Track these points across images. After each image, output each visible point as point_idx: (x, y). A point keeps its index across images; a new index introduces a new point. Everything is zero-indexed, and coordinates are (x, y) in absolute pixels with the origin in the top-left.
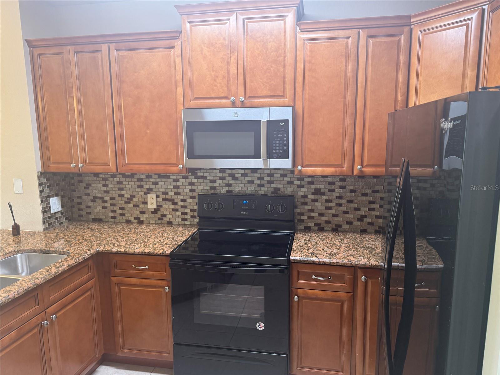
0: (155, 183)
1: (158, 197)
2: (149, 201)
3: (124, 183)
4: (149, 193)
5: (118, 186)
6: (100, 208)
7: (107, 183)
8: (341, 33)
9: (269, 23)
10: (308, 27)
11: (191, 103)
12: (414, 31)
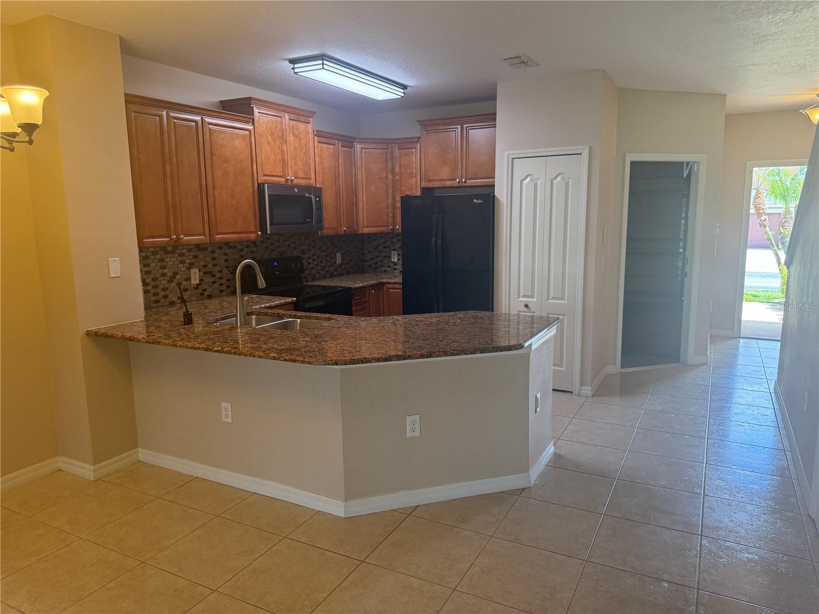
2: (192, 277)
3: (166, 260)
4: (191, 268)
5: (160, 264)
7: (149, 261)
8: (332, 141)
9: (302, 126)
10: (319, 134)
11: (262, 179)
12: (358, 147)
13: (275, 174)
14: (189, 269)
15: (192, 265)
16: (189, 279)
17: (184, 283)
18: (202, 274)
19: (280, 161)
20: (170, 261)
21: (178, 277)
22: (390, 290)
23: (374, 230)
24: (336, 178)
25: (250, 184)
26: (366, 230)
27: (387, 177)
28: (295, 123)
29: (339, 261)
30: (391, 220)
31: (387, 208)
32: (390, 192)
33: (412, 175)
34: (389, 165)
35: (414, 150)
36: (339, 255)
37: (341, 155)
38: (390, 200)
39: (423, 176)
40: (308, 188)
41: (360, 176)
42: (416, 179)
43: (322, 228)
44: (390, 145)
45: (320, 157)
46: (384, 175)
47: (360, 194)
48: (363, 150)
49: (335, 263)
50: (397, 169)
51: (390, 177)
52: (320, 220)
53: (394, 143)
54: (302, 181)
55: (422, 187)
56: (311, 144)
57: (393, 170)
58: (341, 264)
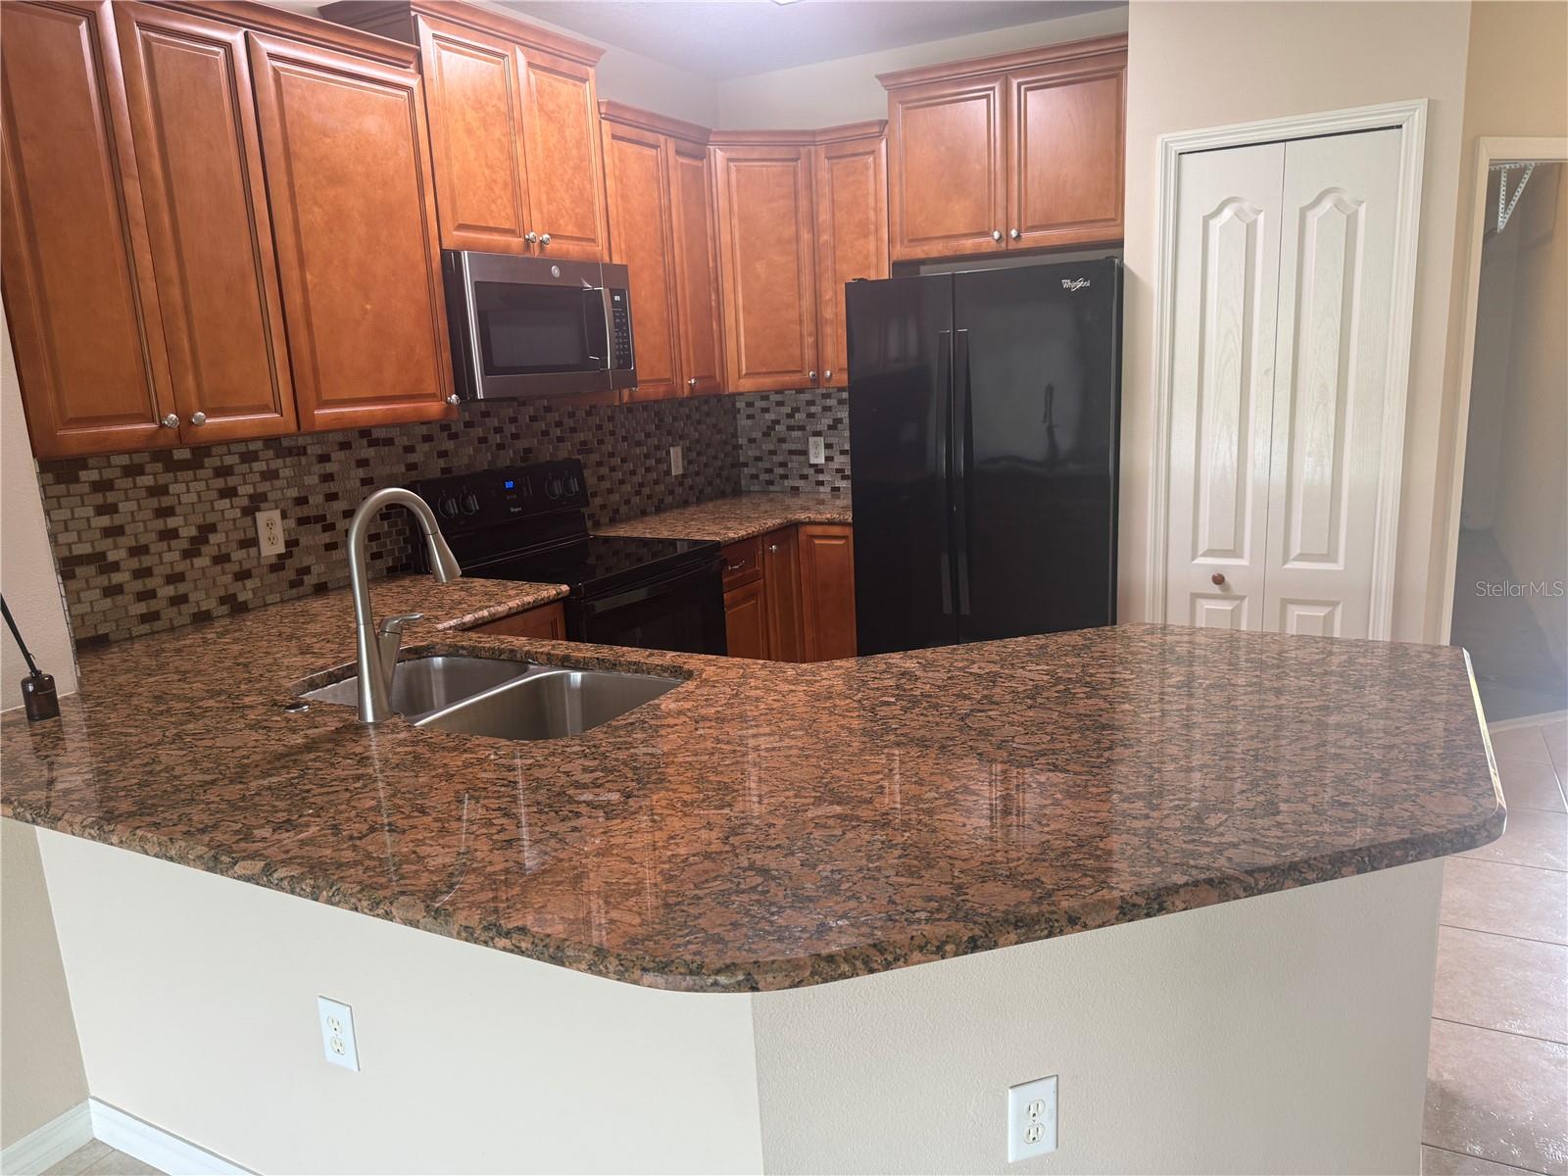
0: (270, 475)
1: (284, 516)
2: (263, 534)
3: (172, 489)
4: (259, 510)
5: (154, 503)
6: (96, 594)
7: (111, 497)
8: (649, 137)
9: (565, 88)
10: (613, 113)
11: (453, 238)
12: (719, 156)
13: (492, 225)
14: (250, 511)
15: (256, 503)
16: (252, 542)
17: (238, 555)
18: (291, 523)
19: (505, 185)
20: (187, 491)
21: (214, 538)
22: (817, 542)
23: (767, 382)
24: (665, 240)
25: (418, 254)
26: (747, 385)
27: (797, 238)
28: (546, 77)
29: (677, 469)
30: (809, 354)
31: (801, 322)
32: (807, 279)
33: (864, 230)
34: (803, 204)
35: (871, 159)
36: (676, 454)
37: (675, 176)
38: (807, 302)
39: (897, 229)
40: (590, 267)
41: (725, 238)
42: (878, 239)
43: (632, 381)
44: (803, 150)
45: (620, 179)
46: (788, 232)
47: (728, 286)
48: (732, 164)
49: (668, 473)
50: (824, 216)
51: (806, 236)
52: (625, 358)
53: (814, 143)
54: (571, 247)
55: (894, 258)
56: (594, 143)
57: (813, 216)
58: (684, 476)
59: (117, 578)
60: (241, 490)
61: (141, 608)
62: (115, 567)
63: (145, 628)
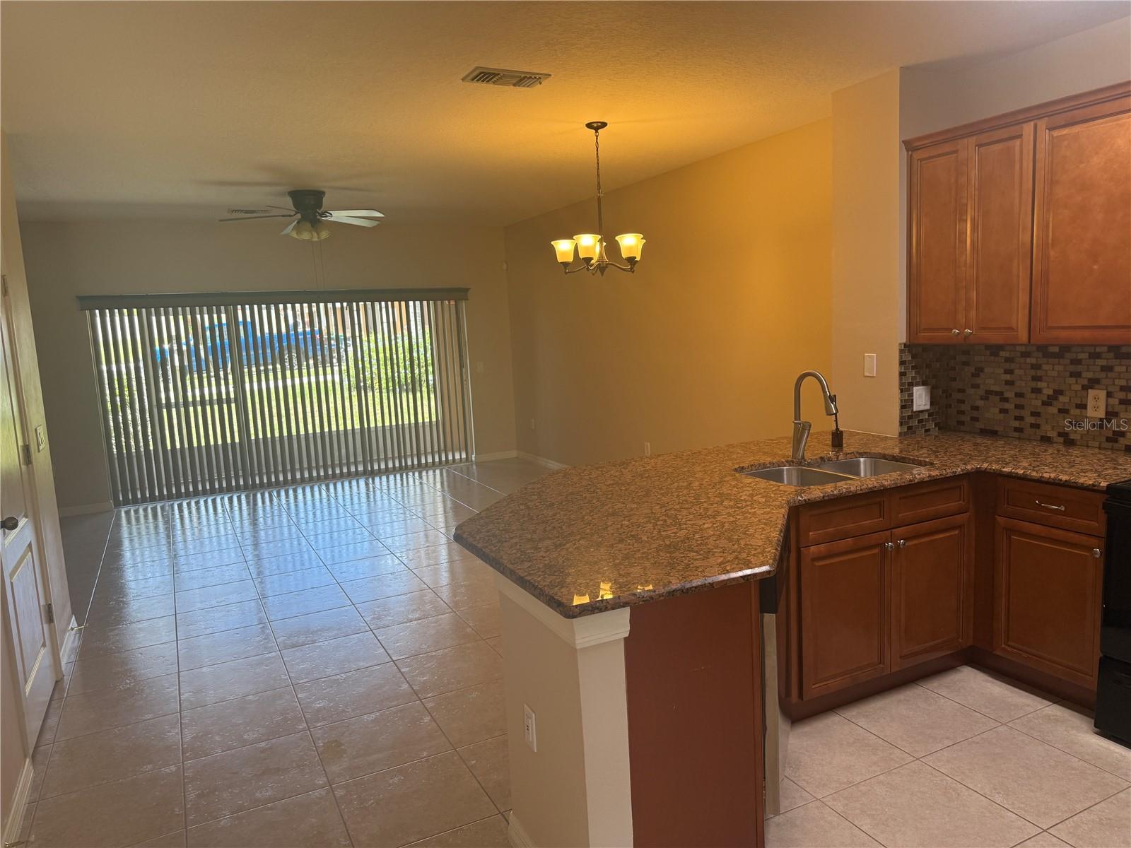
0: (1107, 369)
1: (1109, 395)
2: (1090, 403)
3: (1045, 367)
4: (1092, 388)
5: (1033, 372)
6: (997, 411)
7: (1013, 366)
14: (1085, 388)
15: (1093, 383)
16: (1083, 406)
17: (1074, 411)
18: (1114, 401)
21: (1062, 399)
59: (1006, 406)
60: (1084, 375)
61: (1017, 424)
62: (1006, 400)
63: (1016, 435)
